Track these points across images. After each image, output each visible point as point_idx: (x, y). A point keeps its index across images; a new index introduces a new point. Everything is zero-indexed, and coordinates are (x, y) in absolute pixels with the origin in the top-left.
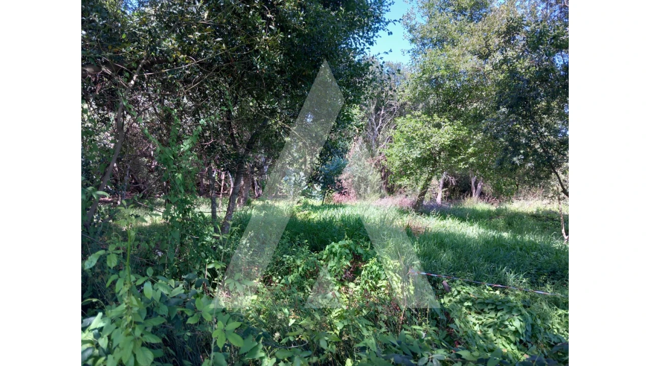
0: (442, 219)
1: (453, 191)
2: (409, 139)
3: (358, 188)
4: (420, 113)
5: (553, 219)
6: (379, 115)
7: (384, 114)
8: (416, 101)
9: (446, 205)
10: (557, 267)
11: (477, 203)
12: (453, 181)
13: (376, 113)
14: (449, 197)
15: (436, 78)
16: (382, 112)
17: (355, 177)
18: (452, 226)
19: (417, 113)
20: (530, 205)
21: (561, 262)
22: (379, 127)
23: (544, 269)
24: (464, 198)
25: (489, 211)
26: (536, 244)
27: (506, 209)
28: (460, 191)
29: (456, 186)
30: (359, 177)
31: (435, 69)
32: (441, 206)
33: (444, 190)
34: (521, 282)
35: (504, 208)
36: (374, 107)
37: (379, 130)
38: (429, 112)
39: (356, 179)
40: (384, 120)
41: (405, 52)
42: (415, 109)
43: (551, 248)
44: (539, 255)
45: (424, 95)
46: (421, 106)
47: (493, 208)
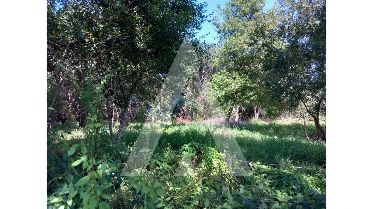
0: (240, 130)
1: (244, 114)
2: (219, 86)
3: (191, 114)
4: (225, 71)
5: (300, 128)
6: (202, 73)
7: (204, 73)
8: (222, 65)
9: (241, 122)
10: (306, 154)
11: (258, 121)
12: (244, 109)
13: (200, 72)
14: (242, 118)
15: (233, 52)
16: (204, 72)
17: (189, 108)
18: (246, 134)
19: (223, 71)
20: (287, 121)
21: (308, 151)
22: (202, 80)
23: (299, 155)
24: (250, 119)
25: (265, 125)
26: (293, 142)
27: (274, 124)
28: (248, 115)
29: (246, 112)
30: (192, 108)
31: (233, 47)
32: (238, 123)
33: (239, 114)
34: (288, 163)
35: (273, 123)
36: (199, 69)
37: (202, 82)
38: (230, 70)
39: (190, 109)
40: (204, 76)
41: (216, 38)
42: (222, 69)
43: (301, 144)
44: (296, 148)
45: (227, 62)
46: (225, 67)
47: (267, 123)
